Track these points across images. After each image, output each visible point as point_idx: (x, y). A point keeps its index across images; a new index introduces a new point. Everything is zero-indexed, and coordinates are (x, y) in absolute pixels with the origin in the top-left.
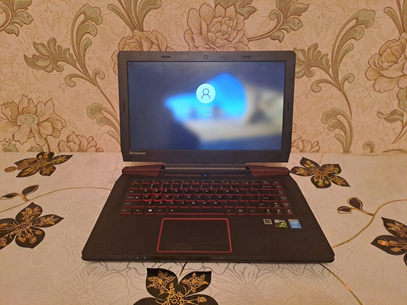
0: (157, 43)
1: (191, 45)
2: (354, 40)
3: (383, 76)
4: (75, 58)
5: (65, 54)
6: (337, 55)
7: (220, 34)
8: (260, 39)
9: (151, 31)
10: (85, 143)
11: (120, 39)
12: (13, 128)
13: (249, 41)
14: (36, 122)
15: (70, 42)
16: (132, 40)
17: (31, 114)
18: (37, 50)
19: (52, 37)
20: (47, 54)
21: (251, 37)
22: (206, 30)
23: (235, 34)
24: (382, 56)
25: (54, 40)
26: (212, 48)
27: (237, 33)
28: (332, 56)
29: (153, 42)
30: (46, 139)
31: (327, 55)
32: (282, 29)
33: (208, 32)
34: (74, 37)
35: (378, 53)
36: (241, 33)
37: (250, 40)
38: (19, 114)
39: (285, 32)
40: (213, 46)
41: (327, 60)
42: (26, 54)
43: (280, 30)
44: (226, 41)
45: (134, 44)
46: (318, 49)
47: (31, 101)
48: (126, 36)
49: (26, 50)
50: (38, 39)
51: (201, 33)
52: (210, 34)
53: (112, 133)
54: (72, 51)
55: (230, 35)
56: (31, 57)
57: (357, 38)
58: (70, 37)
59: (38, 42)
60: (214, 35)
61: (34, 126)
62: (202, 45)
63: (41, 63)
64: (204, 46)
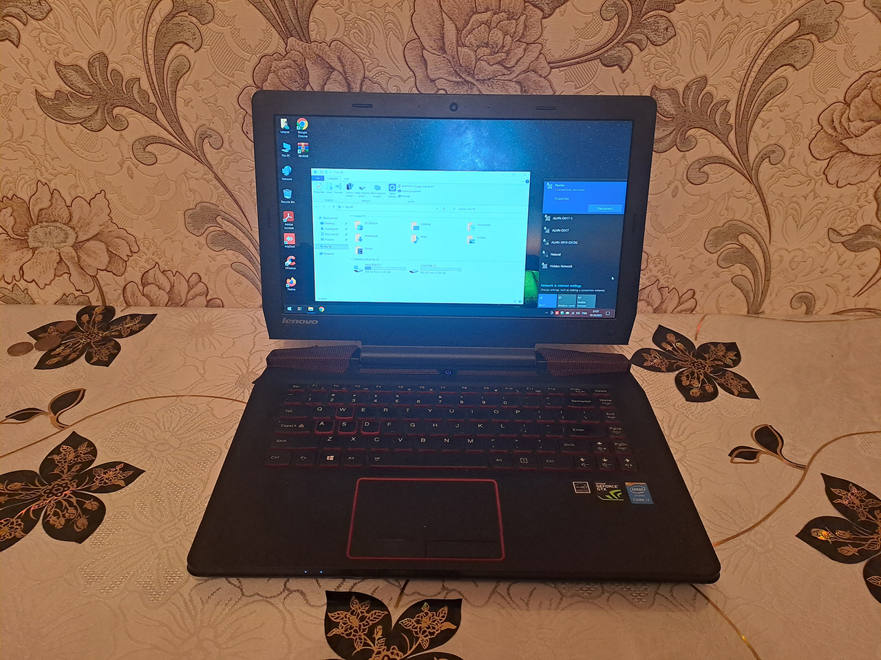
0: (340, 69)
1: (420, 75)
2: (791, 69)
3: (848, 150)
4: (152, 100)
5: (130, 89)
6: (750, 102)
7: (487, 51)
8: (578, 63)
9: (328, 40)
10: (182, 287)
11: (255, 59)
12: (19, 253)
13: (552, 68)
14: (71, 240)
15: (141, 63)
16: (284, 63)
17: (58, 224)
18: (64, 79)
19: (96, 50)
20: (87, 89)
21: (557, 57)
22: (455, 40)
23: (520, 52)
24: (849, 105)
25: (102, 58)
26: (468, 82)
27: (525, 50)
28: (738, 106)
29: (332, 67)
30: (94, 277)
31: (728, 102)
32: (629, 42)
33: (458, 45)
34: (150, 52)
35: (841, 99)
36: (535, 49)
37: (553, 65)
38: (31, 224)
39: (634, 47)
40: (469, 79)
41: (727, 114)
42: (40, 89)
43: (622, 43)
44: (498, 67)
45: (288, 69)
46: (708, 88)
47: (56, 195)
48: (269, 51)
49: (39, 80)
50: (66, 55)
51: (443, 49)
52: (463, 50)
53: (241, 268)
54: (145, 84)
55: (508, 53)
56: (50, 95)
57: (798, 65)
58: (139, 50)
59: (65, 61)
60: (472, 53)
61: (67, 250)
62: (445, 76)
63: (73, 110)
64: (450, 78)
